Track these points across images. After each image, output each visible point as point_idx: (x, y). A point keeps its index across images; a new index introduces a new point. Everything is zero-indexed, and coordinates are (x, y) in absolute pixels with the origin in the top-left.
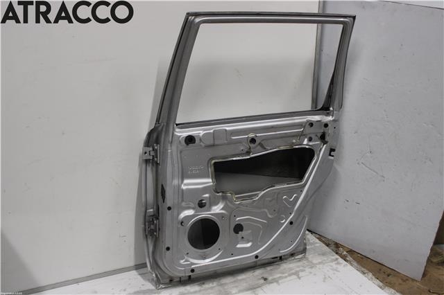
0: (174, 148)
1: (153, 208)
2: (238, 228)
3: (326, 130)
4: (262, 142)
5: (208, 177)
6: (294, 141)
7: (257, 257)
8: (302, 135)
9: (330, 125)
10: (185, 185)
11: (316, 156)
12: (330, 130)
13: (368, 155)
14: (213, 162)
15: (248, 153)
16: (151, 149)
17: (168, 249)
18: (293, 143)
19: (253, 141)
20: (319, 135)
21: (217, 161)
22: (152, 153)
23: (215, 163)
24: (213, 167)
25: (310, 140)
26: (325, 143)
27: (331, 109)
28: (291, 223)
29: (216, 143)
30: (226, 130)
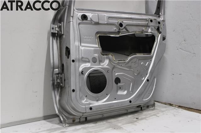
0: (75, 21)
1: (58, 68)
2: (118, 81)
3: (159, 25)
4: (127, 27)
5: (96, 44)
6: (144, 29)
7: (130, 102)
8: (147, 26)
9: (161, 23)
10: (83, 46)
11: (156, 40)
12: (161, 26)
13: (184, 42)
14: (98, 35)
15: (119, 32)
16: (56, 26)
17: (73, 91)
18: (143, 30)
19: (121, 25)
20: (156, 28)
21: (100, 35)
22: (57, 29)
23: (99, 36)
24: (98, 39)
25: (152, 30)
26: (160, 33)
27: (160, 14)
28: (148, 80)
29: (100, 22)
30: (105, 15)
